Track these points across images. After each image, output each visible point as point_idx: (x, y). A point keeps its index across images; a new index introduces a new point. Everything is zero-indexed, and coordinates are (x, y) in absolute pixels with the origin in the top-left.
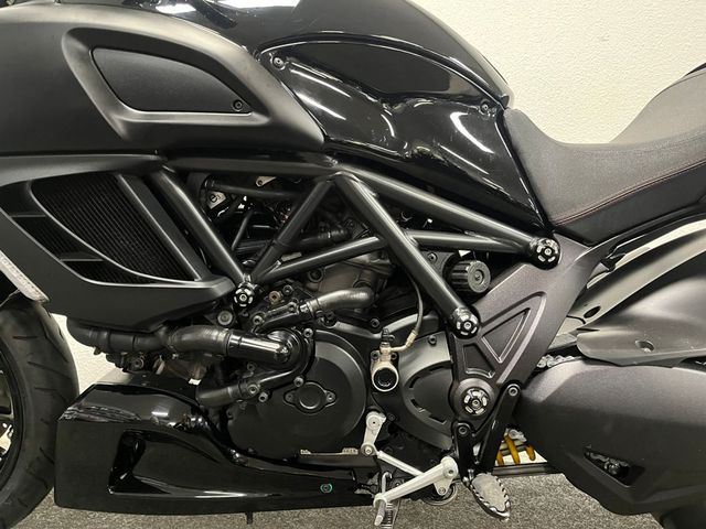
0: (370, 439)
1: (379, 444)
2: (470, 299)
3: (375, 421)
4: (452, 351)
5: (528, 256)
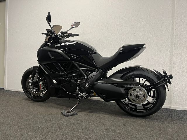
1: (78, 91)
4: (85, 81)
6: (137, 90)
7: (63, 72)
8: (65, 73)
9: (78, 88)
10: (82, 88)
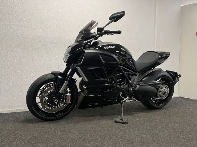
0: (120, 95)
1: (122, 96)
2: (130, 79)
3: (121, 93)
4: (129, 85)
6: (164, 88)
10: (126, 92)
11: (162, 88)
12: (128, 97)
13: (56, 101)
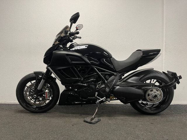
0: (96, 95)
1: (97, 96)
2: (107, 80)
4: (105, 86)
5: (113, 75)
6: (155, 90)
7: (79, 77)
8: (81, 78)
9: (97, 93)
10: (102, 92)
11: (152, 91)
12: (105, 98)
13: (35, 96)
